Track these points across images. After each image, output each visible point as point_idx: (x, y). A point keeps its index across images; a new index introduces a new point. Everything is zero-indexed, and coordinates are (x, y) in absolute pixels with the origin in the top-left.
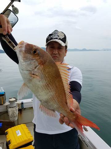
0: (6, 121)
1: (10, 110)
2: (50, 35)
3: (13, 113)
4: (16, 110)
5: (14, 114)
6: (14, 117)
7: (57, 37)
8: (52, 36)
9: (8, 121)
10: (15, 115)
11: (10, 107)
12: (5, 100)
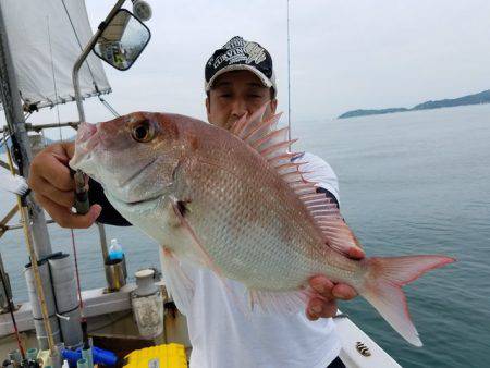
0: (129, 337)
1: (137, 303)
2: (218, 53)
3: (149, 312)
4: (157, 304)
5: (151, 318)
6: (153, 325)
7: (244, 58)
8: (224, 57)
9: (134, 337)
10: (155, 320)
11: (139, 297)
12: (126, 276)
